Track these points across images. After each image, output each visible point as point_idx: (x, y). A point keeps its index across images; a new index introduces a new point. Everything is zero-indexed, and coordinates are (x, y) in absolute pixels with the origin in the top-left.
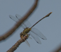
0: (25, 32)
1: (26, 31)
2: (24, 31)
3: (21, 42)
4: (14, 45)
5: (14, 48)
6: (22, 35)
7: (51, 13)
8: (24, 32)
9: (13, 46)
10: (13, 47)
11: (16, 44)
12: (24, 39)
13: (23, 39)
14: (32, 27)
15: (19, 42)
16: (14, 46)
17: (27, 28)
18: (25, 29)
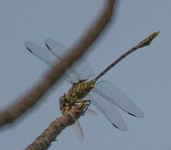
0: (74, 94)
1: (77, 91)
2: (71, 90)
3: (63, 126)
4: (43, 136)
5: (41, 144)
6: (67, 104)
7: (155, 35)
8: (71, 95)
9: (38, 138)
10: (37, 142)
11: (47, 130)
12: (72, 115)
13: (69, 116)
14: (97, 78)
15: (58, 125)
16: (41, 136)
17: (81, 81)
18: (75, 84)
